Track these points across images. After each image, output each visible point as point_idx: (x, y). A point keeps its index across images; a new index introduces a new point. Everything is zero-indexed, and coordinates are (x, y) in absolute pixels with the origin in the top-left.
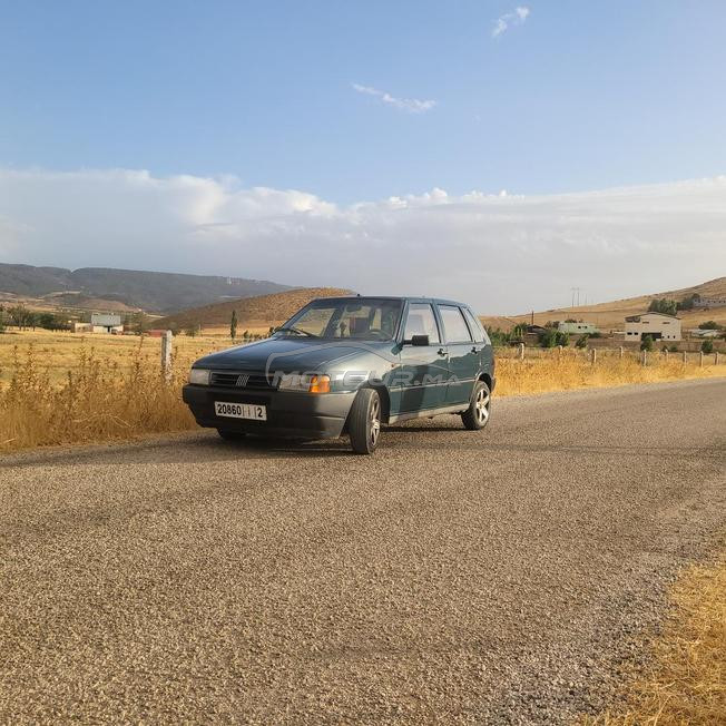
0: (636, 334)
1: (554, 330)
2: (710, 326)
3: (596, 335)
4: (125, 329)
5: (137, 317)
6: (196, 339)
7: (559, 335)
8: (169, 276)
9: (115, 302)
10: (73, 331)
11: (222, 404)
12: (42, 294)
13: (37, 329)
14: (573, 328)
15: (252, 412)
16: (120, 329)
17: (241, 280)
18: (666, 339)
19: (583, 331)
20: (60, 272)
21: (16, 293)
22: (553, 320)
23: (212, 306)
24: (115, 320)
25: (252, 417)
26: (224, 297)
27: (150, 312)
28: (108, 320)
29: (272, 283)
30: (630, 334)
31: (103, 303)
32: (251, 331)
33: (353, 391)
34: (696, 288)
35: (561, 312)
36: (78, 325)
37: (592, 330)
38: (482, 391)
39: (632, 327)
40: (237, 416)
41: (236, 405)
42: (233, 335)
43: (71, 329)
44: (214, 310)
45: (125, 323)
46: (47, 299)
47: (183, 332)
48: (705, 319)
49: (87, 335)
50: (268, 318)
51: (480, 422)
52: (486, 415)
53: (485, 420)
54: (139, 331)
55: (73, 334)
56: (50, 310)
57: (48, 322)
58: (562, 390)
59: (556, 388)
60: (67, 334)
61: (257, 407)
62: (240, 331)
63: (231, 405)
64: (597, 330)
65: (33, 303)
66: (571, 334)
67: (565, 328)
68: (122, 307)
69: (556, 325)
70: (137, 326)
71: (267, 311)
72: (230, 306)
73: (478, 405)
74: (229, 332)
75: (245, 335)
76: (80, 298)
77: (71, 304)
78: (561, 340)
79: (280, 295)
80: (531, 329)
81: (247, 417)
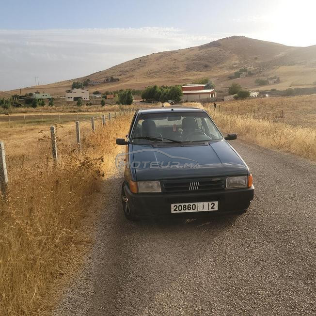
0: (71, 98)
2: (97, 93)
3: (53, 99)
14: (40, 96)
15: (205, 206)
18: (84, 99)
19: (46, 97)
25: (206, 210)
30: (69, 98)
34: (88, 76)
37: (50, 97)
39: (69, 95)
40: (192, 211)
48: (94, 90)
61: (210, 203)
63: (187, 204)
64: (52, 97)
67: (37, 96)
69: (31, 94)
78: (41, 102)
80: (20, 97)
81: (200, 210)
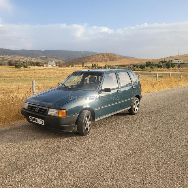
1: (171, 62)
3: (183, 64)
4: (56, 66)
5: (59, 62)
6: (74, 68)
7: (172, 64)
8: (67, 51)
9: (54, 59)
10: (44, 67)
11: (31, 117)
12: (36, 57)
13: (35, 66)
14: (176, 62)
15: (40, 121)
16: (55, 66)
17: (85, 52)
19: (180, 62)
20: (40, 51)
21: (31, 57)
22: (171, 59)
23: (78, 59)
24: (54, 63)
25: (40, 123)
26: (81, 56)
27: (62, 61)
28: (52, 63)
29: (93, 52)
31: (51, 59)
32: (87, 65)
33: (78, 113)
35: (173, 57)
36: (45, 65)
37: (182, 62)
38: (136, 101)
40: (36, 122)
41: (35, 118)
42: (83, 66)
43: (43, 66)
44: (78, 60)
45: (56, 64)
46: (38, 58)
47: (70, 66)
49: (47, 67)
50: (92, 62)
51: (135, 112)
52: (138, 109)
53: (137, 111)
54: (60, 66)
55: (43, 67)
56: (38, 61)
57: (38, 64)
58: (169, 88)
59: (168, 88)
60: (42, 67)
61: (41, 120)
62: (85, 65)
63: (34, 118)
64: (184, 62)
65: (35, 60)
66: (176, 64)
67: (174, 62)
68: (56, 60)
69: (172, 61)
70: (59, 65)
71: (92, 60)
72: (82, 59)
73: (134, 106)
74: (82, 66)
75: (86, 67)
76: (46, 58)
77: (44, 60)
78: (173, 65)
79: (95, 55)
80: (164, 62)
81: (38, 123)
